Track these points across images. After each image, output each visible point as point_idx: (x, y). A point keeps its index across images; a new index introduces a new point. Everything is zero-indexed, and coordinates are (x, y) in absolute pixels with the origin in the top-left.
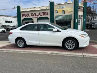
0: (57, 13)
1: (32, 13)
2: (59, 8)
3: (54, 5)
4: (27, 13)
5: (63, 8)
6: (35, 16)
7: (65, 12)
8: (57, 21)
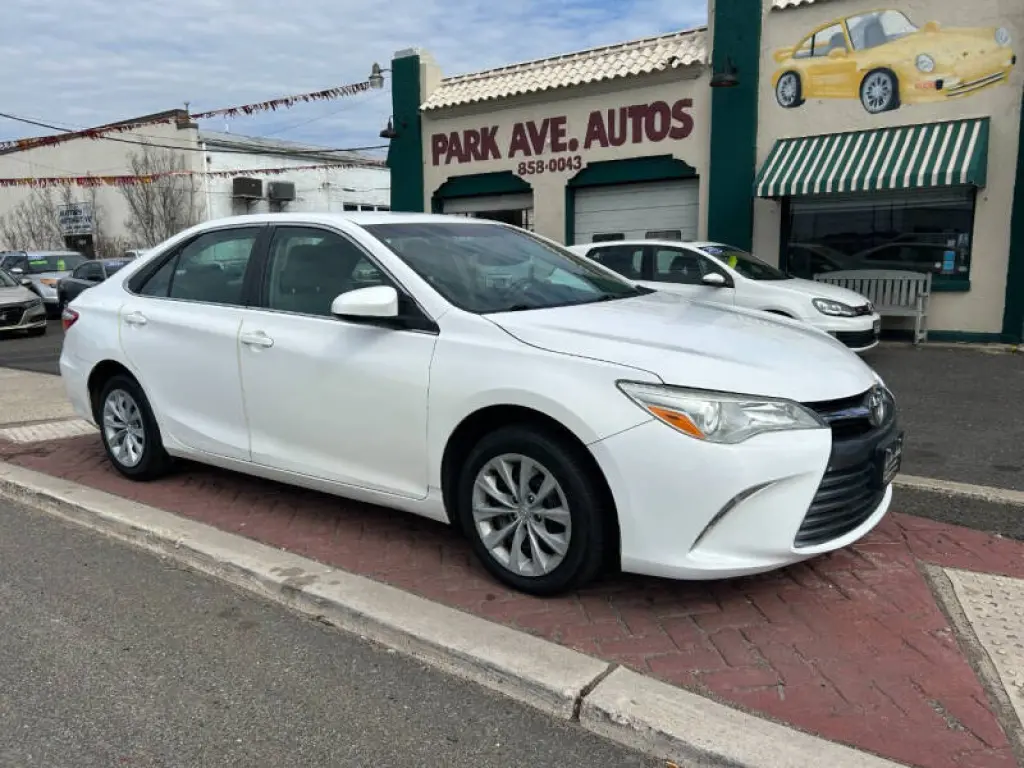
0: (798, 101)
1: (523, 116)
2: (823, 38)
3: (765, 9)
4: (477, 123)
5: (874, 35)
6: (548, 155)
7: (907, 88)
8: (786, 201)
